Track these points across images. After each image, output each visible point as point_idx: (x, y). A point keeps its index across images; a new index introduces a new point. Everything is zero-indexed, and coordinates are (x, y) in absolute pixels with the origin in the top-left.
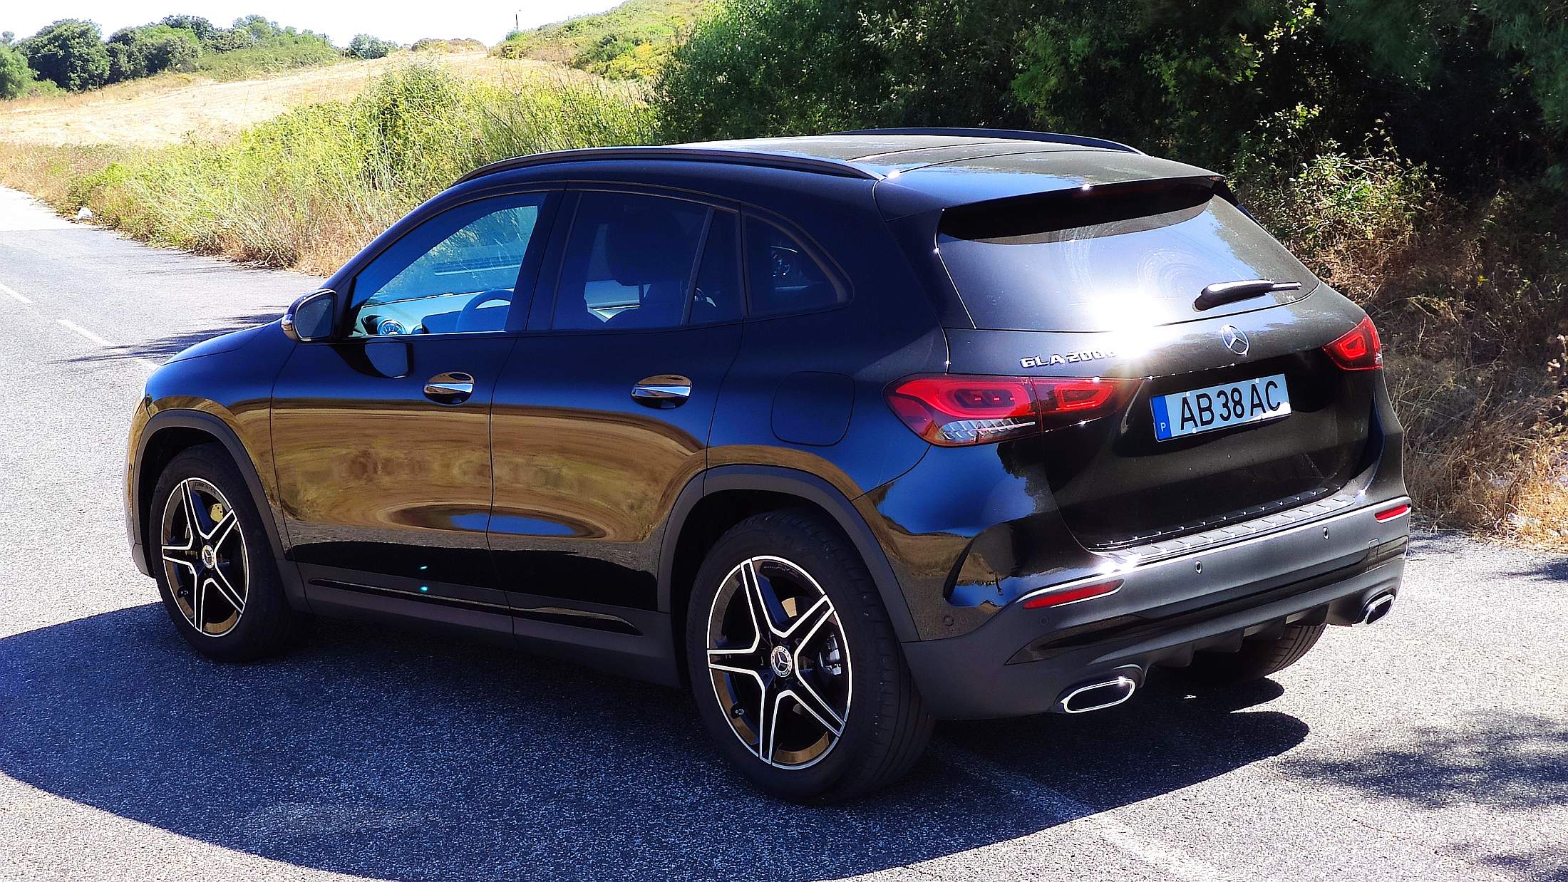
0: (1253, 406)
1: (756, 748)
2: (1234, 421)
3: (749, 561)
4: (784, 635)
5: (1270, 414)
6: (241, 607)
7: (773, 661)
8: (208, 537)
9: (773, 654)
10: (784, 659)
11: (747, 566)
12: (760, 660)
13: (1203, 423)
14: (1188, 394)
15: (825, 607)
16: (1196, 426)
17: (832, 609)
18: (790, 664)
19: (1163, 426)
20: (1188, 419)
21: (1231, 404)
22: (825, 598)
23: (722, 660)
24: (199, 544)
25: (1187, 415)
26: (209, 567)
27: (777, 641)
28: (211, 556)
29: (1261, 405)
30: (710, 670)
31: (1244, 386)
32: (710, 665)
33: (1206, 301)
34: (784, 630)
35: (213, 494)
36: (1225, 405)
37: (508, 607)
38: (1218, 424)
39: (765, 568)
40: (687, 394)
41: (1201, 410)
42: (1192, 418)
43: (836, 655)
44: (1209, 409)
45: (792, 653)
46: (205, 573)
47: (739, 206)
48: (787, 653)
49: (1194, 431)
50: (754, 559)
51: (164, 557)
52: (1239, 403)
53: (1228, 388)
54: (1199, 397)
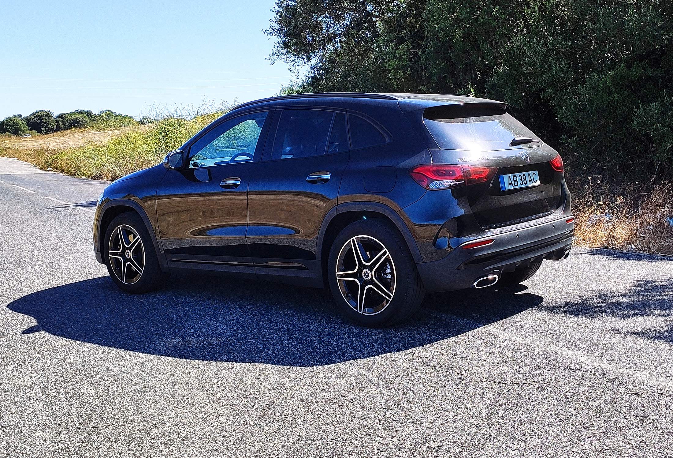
0: (529, 181)
1: (356, 308)
2: (524, 186)
3: (354, 238)
4: (368, 264)
5: (534, 184)
6: (141, 272)
7: (363, 275)
8: (128, 247)
9: (363, 272)
10: (368, 273)
11: (353, 240)
12: (358, 275)
13: (515, 186)
14: (510, 175)
15: (385, 252)
16: (513, 186)
17: (388, 253)
18: (370, 275)
19: (503, 186)
20: (510, 184)
21: (523, 180)
22: (385, 249)
23: (342, 276)
24: (125, 249)
25: (510, 182)
26: (128, 258)
27: (365, 267)
28: (129, 254)
29: (531, 181)
30: (338, 280)
31: (526, 173)
32: (337, 278)
33: (514, 143)
34: (368, 263)
35: (131, 230)
36: (521, 180)
37: (253, 264)
38: (519, 186)
39: (360, 240)
40: (329, 178)
41: (514, 181)
42: (512, 184)
43: (389, 271)
44: (516, 181)
45: (371, 271)
46: (126, 260)
47: (346, 111)
48: (369, 271)
49: (513, 188)
50: (356, 237)
51: (110, 256)
52: (525, 179)
53: (522, 174)
54: (514, 176)
